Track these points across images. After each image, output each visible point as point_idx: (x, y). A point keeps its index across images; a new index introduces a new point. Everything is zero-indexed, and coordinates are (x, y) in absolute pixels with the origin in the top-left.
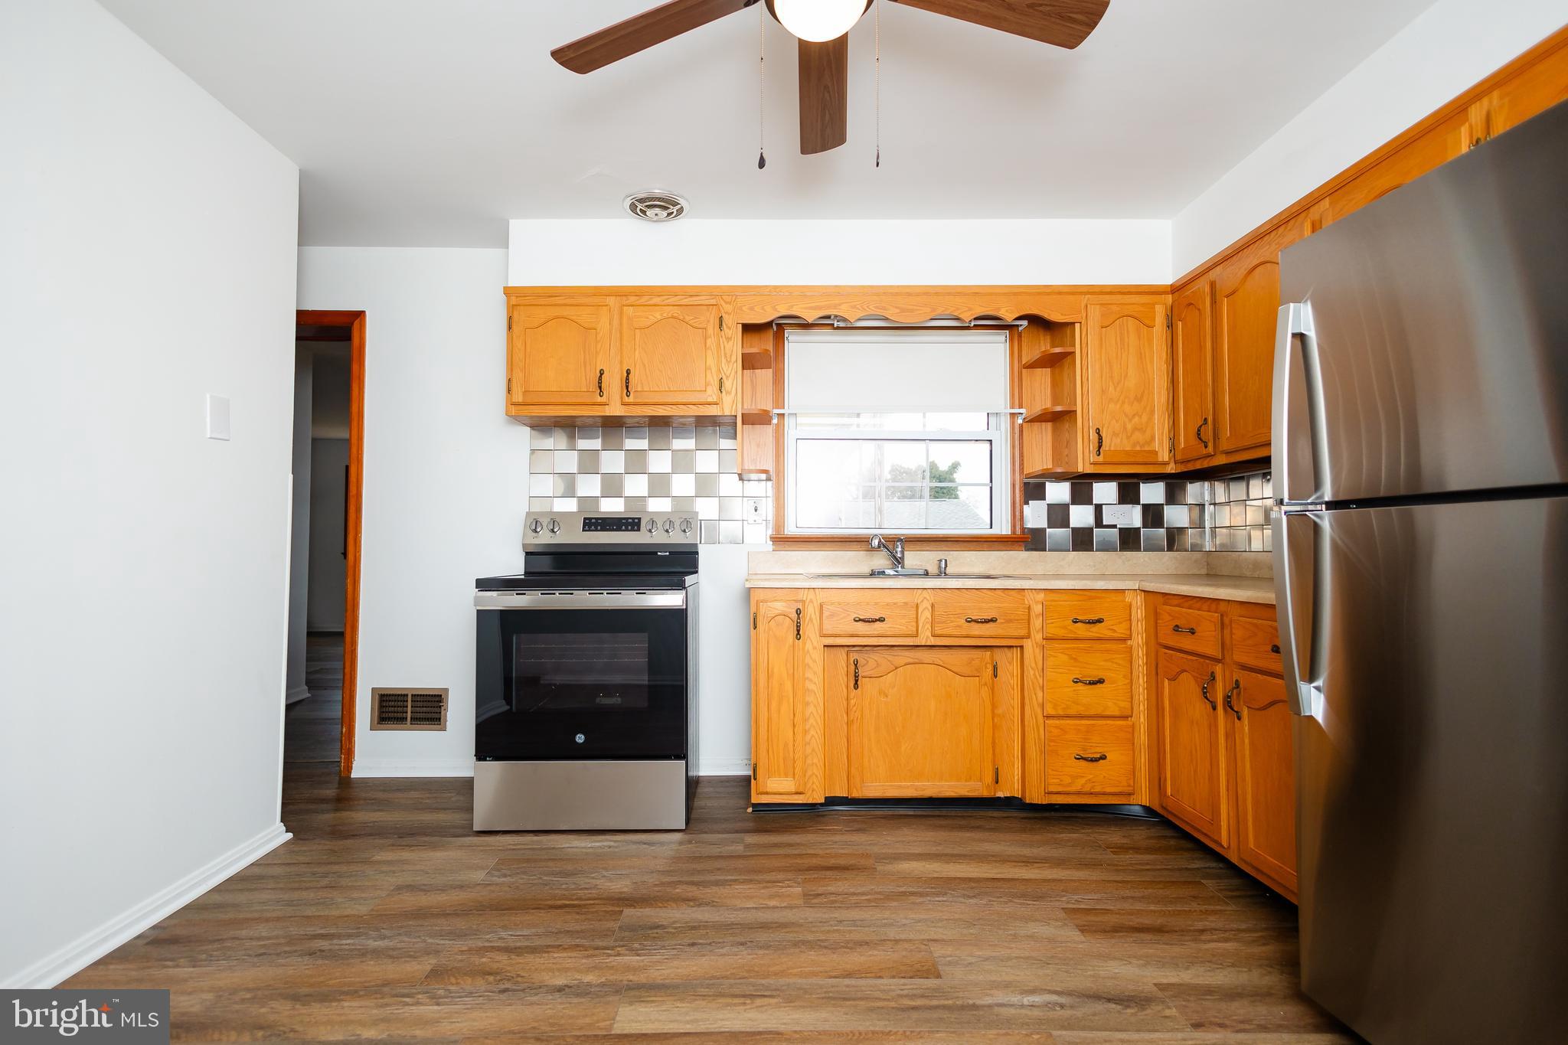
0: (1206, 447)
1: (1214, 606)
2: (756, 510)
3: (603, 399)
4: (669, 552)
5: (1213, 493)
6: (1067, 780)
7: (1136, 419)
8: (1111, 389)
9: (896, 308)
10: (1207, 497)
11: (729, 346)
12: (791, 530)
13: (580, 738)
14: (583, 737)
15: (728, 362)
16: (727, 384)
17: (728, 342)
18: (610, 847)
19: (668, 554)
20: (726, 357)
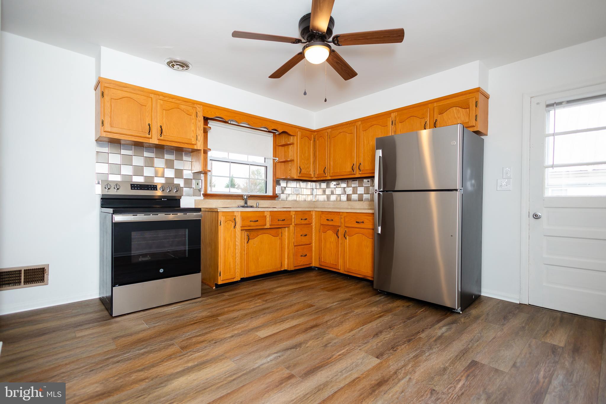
0: (325, 174)
1: (338, 214)
2: (198, 184)
3: (150, 136)
4: (167, 199)
5: (316, 186)
6: (299, 262)
7: (307, 165)
8: (303, 156)
9: (252, 122)
10: (314, 187)
11: (199, 124)
12: (209, 192)
13: (161, 271)
14: (163, 270)
15: (199, 130)
16: (199, 138)
17: (199, 122)
18: (182, 307)
19: (166, 200)
20: (198, 128)
